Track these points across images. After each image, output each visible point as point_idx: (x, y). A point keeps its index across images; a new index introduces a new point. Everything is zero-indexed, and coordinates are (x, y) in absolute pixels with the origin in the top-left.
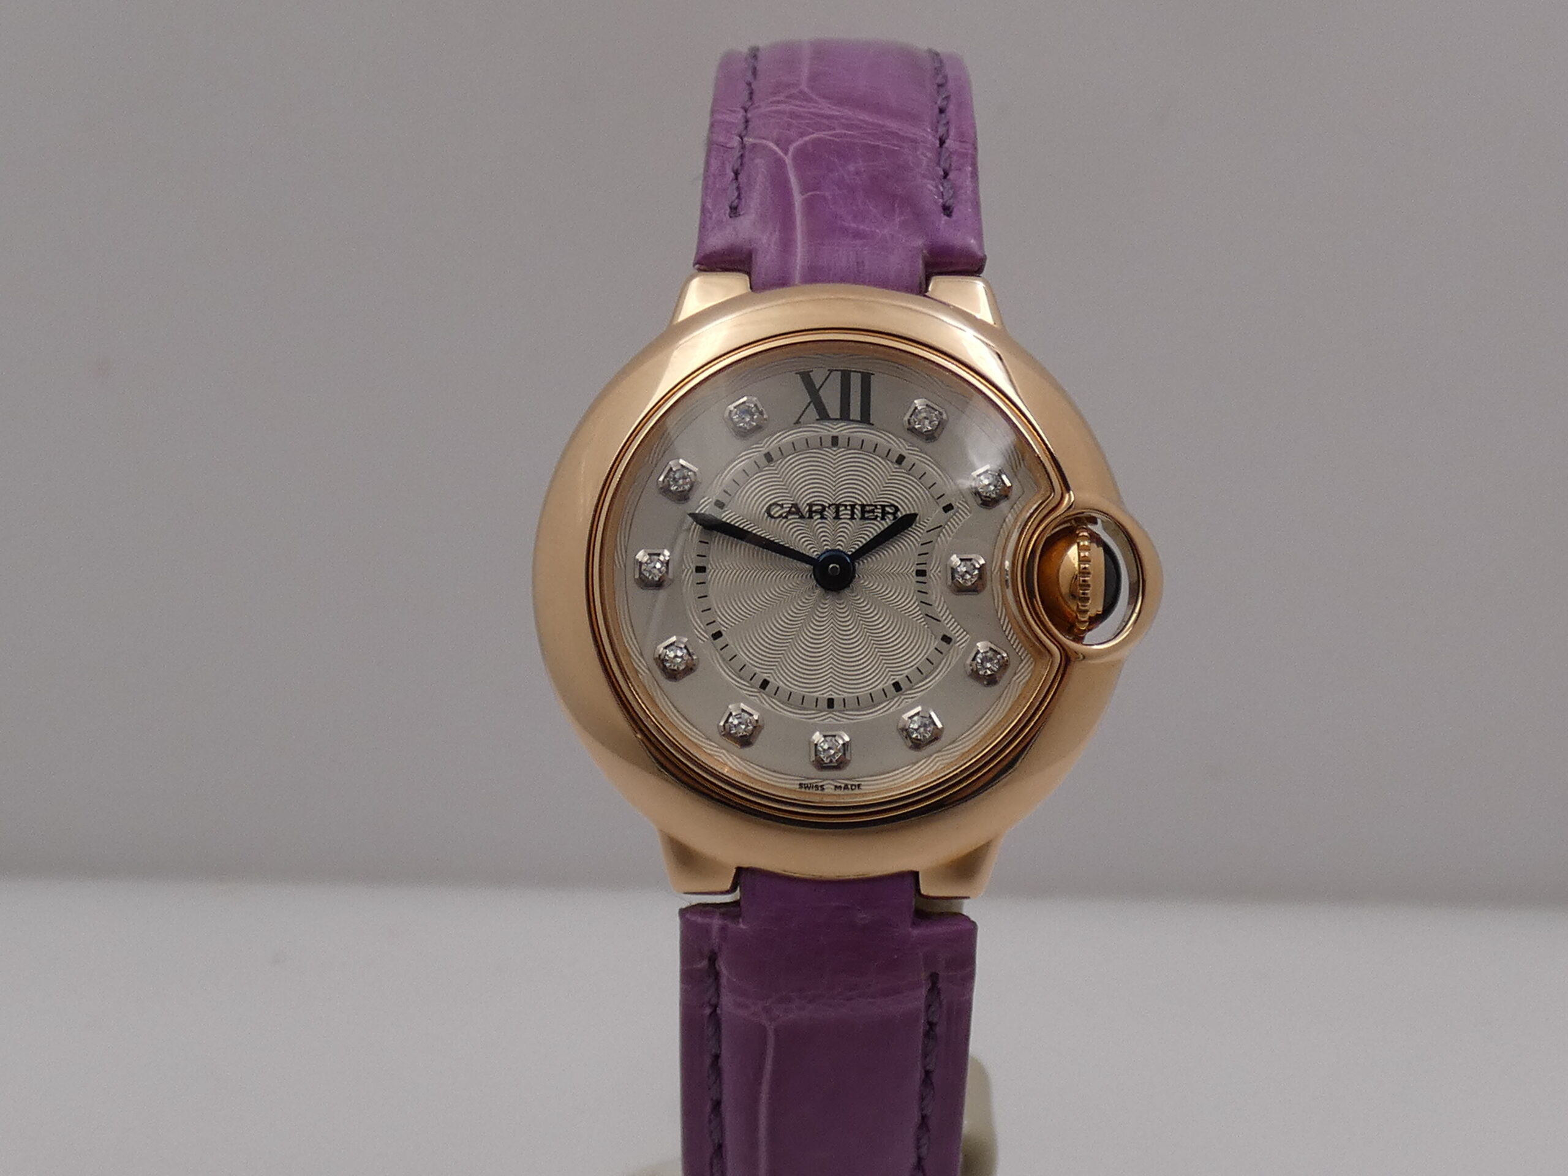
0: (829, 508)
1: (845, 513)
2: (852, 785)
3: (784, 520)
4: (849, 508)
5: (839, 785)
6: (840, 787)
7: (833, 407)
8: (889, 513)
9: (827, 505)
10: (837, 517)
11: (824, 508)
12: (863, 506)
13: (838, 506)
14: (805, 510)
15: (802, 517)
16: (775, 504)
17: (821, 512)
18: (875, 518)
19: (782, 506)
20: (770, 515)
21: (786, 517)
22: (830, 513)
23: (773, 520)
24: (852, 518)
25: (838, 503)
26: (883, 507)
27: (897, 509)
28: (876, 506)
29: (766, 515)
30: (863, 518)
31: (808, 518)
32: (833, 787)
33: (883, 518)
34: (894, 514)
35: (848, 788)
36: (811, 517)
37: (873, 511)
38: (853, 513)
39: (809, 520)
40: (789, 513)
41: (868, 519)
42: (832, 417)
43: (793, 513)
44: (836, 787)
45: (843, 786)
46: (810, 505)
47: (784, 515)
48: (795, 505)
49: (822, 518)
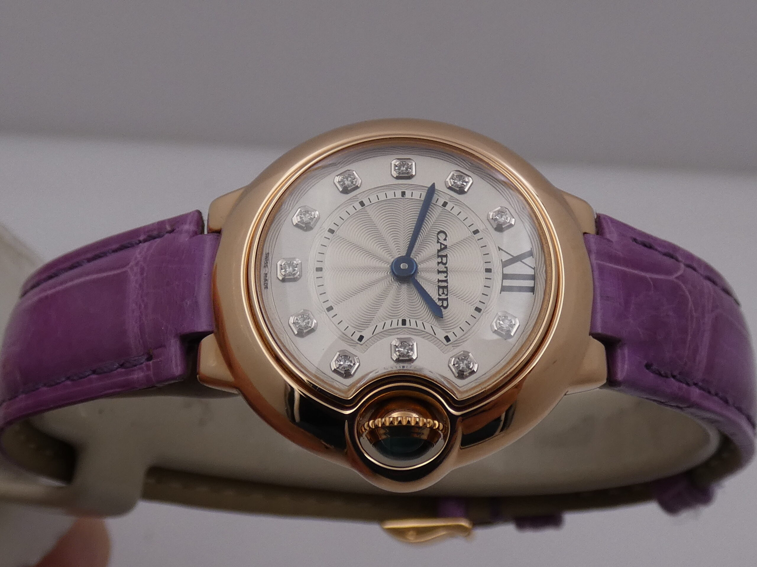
0: (445, 267)
1: (442, 277)
2: (267, 284)
3: (436, 241)
4: (446, 279)
5: (268, 276)
6: (266, 277)
7: (510, 270)
8: (443, 303)
9: (446, 266)
10: (439, 272)
11: (446, 264)
12: (446, 287)
13: (446, 272)
14: (442, 253)
15: (439, 251)
16: (446, 236)
17: (442, 262)
18: (439, 295)
19: (445, 240)
20: (439, 233)
21: (438, 242)
22: (442, 268)
23: (436, 235)
24: (439, 281)
25: (448, 272)
26: (447, 299)
27: (445, 308)
28: (447, 295)
29: (439, 231)
30: (439, 287)
31: (438, 255)
32: (266, 272)
33: (439, 299)
34: (442, 306)
35: (265, 281)
36: (439, 256)
37: (443, 293)
38: (442, 281)
39: (437, 256)
40: (441, 244)
41: (439, 290)
42: (504, 269)
43: (441, 246)
44: (267, 274)
45: (267, 278)
46: (446, 256)
47: (439, 241)
48: (446, 247)
49: (439, 263)
